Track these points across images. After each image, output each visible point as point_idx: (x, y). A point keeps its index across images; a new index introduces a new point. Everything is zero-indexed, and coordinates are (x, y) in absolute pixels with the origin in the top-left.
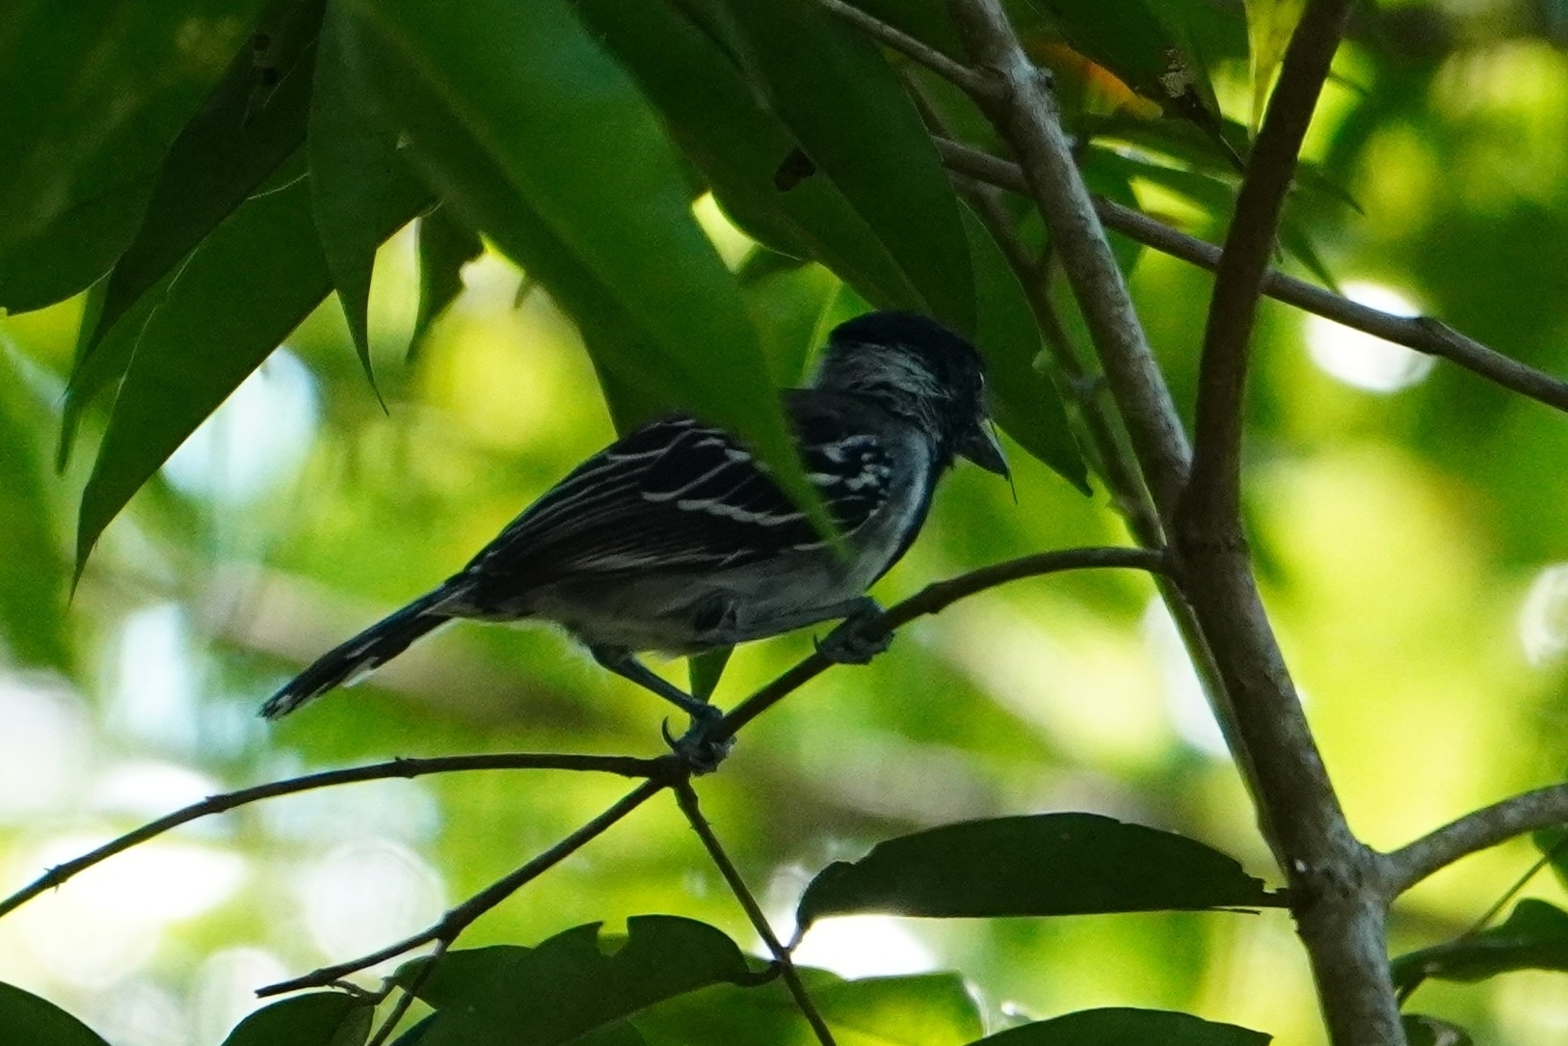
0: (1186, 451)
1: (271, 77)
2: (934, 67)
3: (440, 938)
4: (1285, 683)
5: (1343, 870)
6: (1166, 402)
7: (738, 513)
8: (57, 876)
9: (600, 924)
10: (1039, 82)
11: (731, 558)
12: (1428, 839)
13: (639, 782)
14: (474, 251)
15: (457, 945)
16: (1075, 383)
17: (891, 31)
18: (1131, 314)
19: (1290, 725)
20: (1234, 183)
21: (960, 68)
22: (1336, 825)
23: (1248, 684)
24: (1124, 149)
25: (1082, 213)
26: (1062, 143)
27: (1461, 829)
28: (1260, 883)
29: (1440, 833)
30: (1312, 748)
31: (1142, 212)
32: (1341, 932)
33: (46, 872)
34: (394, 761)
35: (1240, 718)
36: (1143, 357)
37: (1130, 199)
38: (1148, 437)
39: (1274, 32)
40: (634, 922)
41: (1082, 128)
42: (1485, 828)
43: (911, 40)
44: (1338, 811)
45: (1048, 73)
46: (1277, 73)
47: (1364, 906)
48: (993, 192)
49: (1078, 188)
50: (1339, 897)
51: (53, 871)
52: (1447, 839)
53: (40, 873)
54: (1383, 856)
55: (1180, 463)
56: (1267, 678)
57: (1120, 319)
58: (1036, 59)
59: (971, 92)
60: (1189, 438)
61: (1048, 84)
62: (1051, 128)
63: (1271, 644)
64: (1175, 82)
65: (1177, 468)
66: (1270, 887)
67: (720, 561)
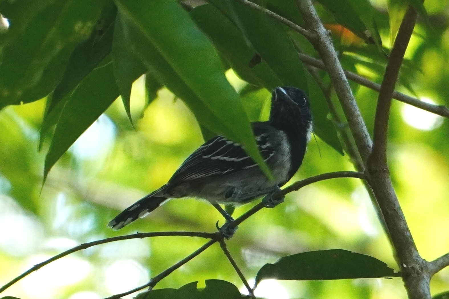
0: (371, 143)
1: (101, 32)
2: (296, 30)
3: (150, 286)
4: (400, 212)
5: (417, 267)
6: (365, 129)
7: (227, 159)
8: (37, 267)
9: (197, 282)
10: (327, 34)
11: (226, 172)
12: (442, 258)
13: (209, 240)
15: (155, 288)
16: (339, 125)
17: (283, 18)
18: (355, 102)
19: (402, 224)
20: (385, 66)
22: (415, 254)
23: (389, 212)
24: (353, 55)
25: (340, 72)
26: (335, 54)
28: (392, 270)
29: (446, 256)
30: (408, 230)
31: (358, 75)
32: (417, 285)
33: (34, 266)
34: (136, 233)
36: (358, 115)
37: (355, 70)
38: (359, 138)
39: (397, 21)
40: (208, 282)
41: (340, 49)
44: (417, 250)
45: (330, 31)
47: (423, 278)
48: (314, 68)
49: (339, 65)
50: (416, 275)
51: (36, 266)
52: (448, 258)
53: (32, 266)
54: (429, 262)
55: (369, 146)
56: (395, 210)
57: (352, 104)
58: (325, 27)
59: (307, 37)
60: (372, 140)
61: (330, 34)
62: (331, 47)
63: (396, 200)
64: (368, 33)
65: (368, 148)
66: (395, 271)
67: (223, 173)
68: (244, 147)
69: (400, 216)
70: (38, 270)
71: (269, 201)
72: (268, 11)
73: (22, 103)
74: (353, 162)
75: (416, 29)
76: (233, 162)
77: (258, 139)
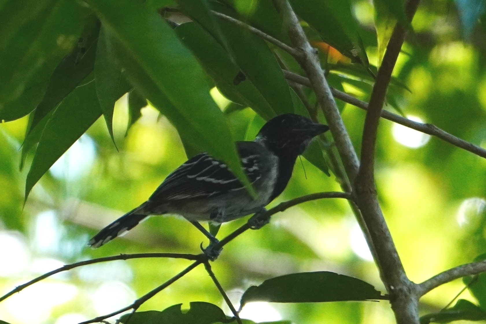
0: (358, 163)
1: (83, 50)
2: (282, 48)
3: (133, 308)
5: (405, 289)
6: (352, 148)
7: (213, 180)
8: (18, 289)
9: (181, 304)
10: (314, 52)
11: (211, 194)
12: (430, 280)
13: (193, 262)
14: (145, 105)
15: (139, 310)
16: (325, 144)
17: (269, 37)
18: (341, 122)
19: (389, 245)
20: (372, 84)
21: (290, 48)
22: (403, 275)
23: (377, 233)
24: (340, 74)
25: (327, 92)
26: (321, 72)
27: (440, 276)
28: (380, 292)
29: (434, 278)
30: (395, 252)
31: (345, 92)
32: (404, 308)
33: (16, 288)
34: (120, 255)
35: (374, 242)
36: (345, 135)
37: (342, 89)
38: (346, 158)
39: (385, 38)
40: (193, 304)
41: (327, 67)
42: (447, 276)
43: (275, 39)
44: (404, 272)
45: (317, 49)
46: (385, 50)
47: (411, 300)
48: (301, 86)
49: (325, 84)
50: (404, 297)
51: (18, 287)
52: (436, 279)
53: (14, 288)
54: (417, 285)
55: (356, 166)
56: (383, 231)
57: (338, 123)
58: (313, 46)
59: (293, 55)
60: (359, 159)
61: (317, 53)
62: (318, 66)
63: (383, 221)
64: (355, 52)
65: (355, 168)
66: (382, 294)
67: (208, 195)
68: (230, 169)
69: (388, 237)
70: (20, 291)
71: (254, 222)
72: (253, 29)
73: (3, 121)
74: (339, 182)
75: (403, 47)
76: (219, 184)
77: (245, 161)
